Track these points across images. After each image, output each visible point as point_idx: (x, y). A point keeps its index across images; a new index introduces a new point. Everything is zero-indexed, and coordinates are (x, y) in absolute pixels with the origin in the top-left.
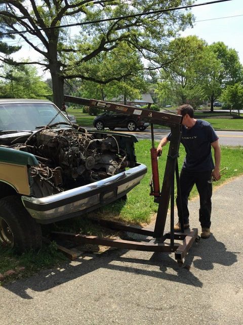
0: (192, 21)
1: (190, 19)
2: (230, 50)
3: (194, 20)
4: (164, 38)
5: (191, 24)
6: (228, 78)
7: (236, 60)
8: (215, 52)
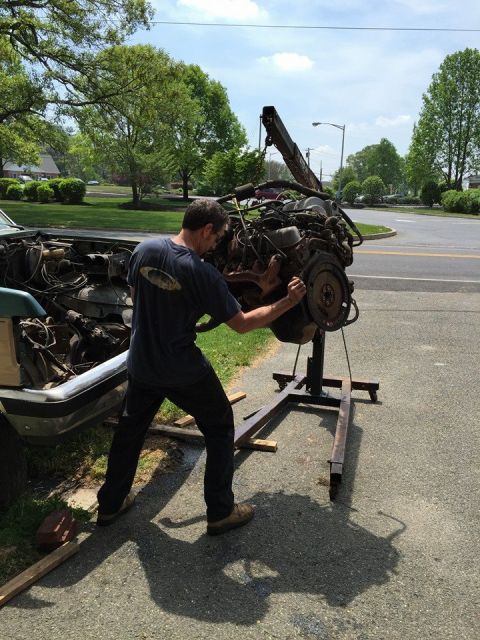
0: (147, 15)
1: (143, 11)
2: (213, 83)
3: (152, 14)
4: (97, 42)
5: (145, 22)
6: (210, 137)
7: (224, 103)
8: (188, 84)
